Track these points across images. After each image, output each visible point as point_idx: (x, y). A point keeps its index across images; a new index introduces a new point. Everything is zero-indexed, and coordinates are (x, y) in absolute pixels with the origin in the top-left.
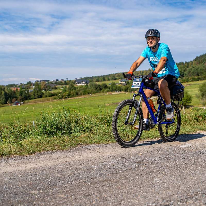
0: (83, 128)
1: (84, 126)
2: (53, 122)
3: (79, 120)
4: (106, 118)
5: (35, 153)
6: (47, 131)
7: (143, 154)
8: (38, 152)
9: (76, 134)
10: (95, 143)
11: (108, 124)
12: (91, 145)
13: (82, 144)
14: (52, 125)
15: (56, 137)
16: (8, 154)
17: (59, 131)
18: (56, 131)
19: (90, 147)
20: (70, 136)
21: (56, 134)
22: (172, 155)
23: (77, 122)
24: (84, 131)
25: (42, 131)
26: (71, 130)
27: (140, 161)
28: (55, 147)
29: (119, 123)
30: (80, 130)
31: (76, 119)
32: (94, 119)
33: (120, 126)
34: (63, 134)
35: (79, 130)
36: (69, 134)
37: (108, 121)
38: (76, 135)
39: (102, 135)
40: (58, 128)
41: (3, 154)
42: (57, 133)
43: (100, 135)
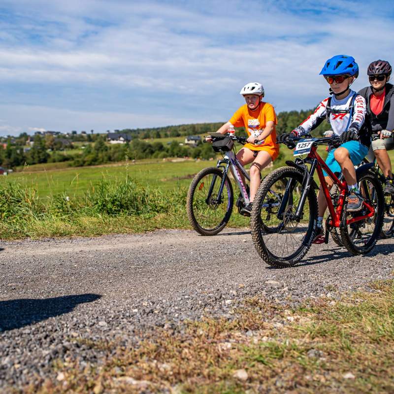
3: (147, 196)
5: (101, 235)
6: (107, 208)
8: (104, 233)
10: (176, 228)
12: (172, 230)
13: (159, 229)
14: (113, 201)
16: (68, 234)
18: (120, 210)
19: (172, 232)
24: (158, 212)
25: (100, 208)
35: (150, 210)
39: (184, 217)
40: (121, 206)
41: (62, 234)
42: (121, 213)
43: (182, 218)
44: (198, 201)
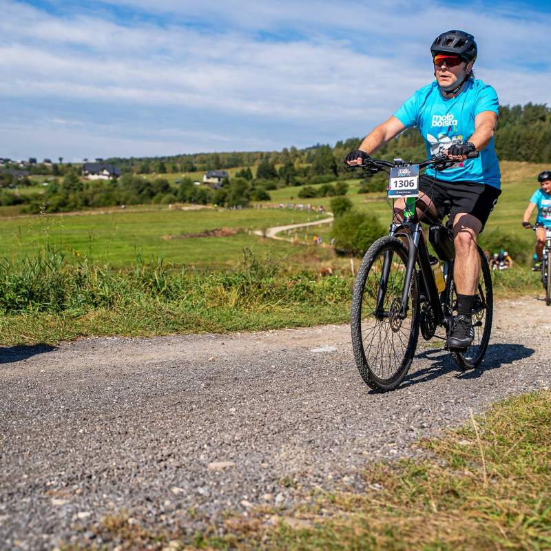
0: (93, 297)
1: (95, 294)
2: (22, 279)
3: (85, 276)
4: (151, 277)
6: (5, 299)
9: (74, 312)
10: (117, 333)
11: (155, 291)
12: (108, 338)
13: (86, 336)
14: (18, 287)
15: (25, 315)
17: (33, 302)
18: (28, 303)
19: (105, 343)
20: (61, 315)
21: (25, 308)
23: (80, 282)
24: (96, 305)
26: (64, 300)
28: (23, 338)
30: (85, 301)
31: (77, 274)
32: (121, 277)
34: (44, 309)
35: (82, 302)
36: (58, 311)
37: (155, 283)
38: (75, 314)
39: (137, 315)
40: (31, 295)
42: (30, 307)
43: (134, 316)
44: (170, 287)
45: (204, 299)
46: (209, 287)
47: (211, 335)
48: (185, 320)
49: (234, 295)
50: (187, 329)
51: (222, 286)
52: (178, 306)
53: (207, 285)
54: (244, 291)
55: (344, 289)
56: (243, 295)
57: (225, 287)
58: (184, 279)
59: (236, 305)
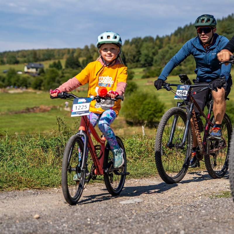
7: (41, 217)
22: (98, 220)
27: (31, 231)
29: (7, 153)
33: (6, 160)
45: (25, 160)
46: (30, 149)
47: (31, 191)
48: (8, 178)
49: (51, 156)
50: (10, 186)
51: (41, 149)
52: (3, 166)
53: (28, 147)
54: (59, 152)
55: (140, 149)
56: (58, 156)
57: (42, 149)
58: (8, 143)
59: (53, 164)
